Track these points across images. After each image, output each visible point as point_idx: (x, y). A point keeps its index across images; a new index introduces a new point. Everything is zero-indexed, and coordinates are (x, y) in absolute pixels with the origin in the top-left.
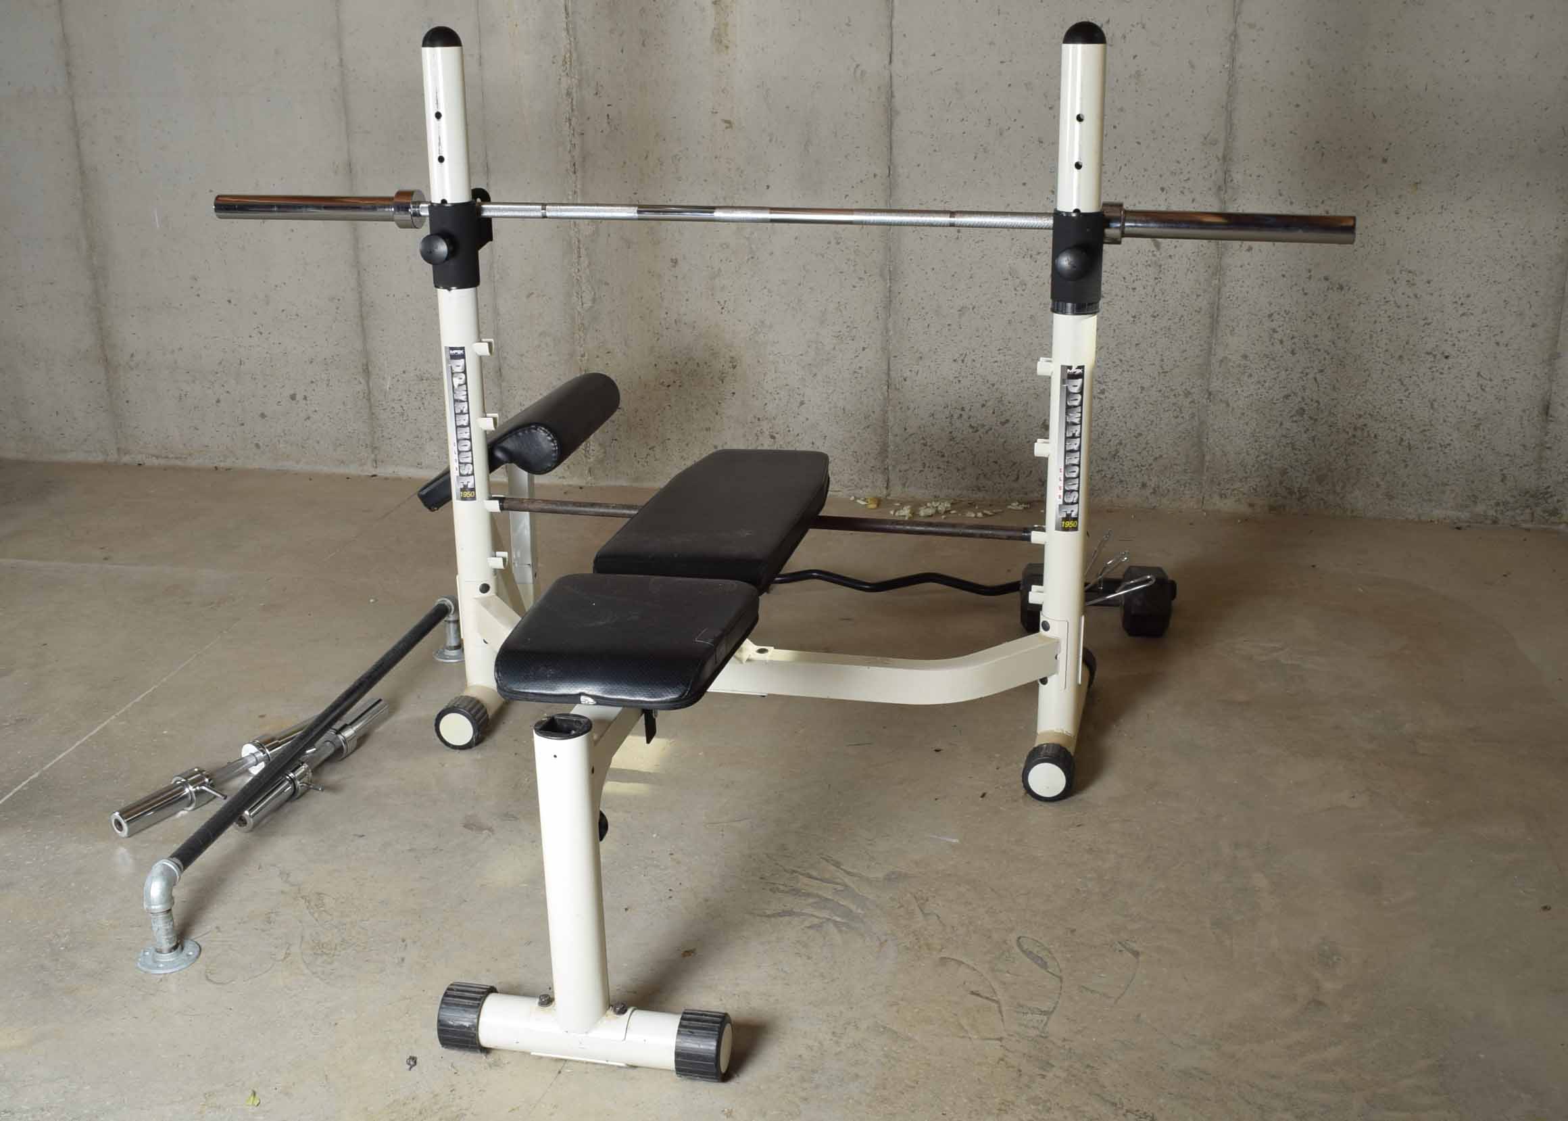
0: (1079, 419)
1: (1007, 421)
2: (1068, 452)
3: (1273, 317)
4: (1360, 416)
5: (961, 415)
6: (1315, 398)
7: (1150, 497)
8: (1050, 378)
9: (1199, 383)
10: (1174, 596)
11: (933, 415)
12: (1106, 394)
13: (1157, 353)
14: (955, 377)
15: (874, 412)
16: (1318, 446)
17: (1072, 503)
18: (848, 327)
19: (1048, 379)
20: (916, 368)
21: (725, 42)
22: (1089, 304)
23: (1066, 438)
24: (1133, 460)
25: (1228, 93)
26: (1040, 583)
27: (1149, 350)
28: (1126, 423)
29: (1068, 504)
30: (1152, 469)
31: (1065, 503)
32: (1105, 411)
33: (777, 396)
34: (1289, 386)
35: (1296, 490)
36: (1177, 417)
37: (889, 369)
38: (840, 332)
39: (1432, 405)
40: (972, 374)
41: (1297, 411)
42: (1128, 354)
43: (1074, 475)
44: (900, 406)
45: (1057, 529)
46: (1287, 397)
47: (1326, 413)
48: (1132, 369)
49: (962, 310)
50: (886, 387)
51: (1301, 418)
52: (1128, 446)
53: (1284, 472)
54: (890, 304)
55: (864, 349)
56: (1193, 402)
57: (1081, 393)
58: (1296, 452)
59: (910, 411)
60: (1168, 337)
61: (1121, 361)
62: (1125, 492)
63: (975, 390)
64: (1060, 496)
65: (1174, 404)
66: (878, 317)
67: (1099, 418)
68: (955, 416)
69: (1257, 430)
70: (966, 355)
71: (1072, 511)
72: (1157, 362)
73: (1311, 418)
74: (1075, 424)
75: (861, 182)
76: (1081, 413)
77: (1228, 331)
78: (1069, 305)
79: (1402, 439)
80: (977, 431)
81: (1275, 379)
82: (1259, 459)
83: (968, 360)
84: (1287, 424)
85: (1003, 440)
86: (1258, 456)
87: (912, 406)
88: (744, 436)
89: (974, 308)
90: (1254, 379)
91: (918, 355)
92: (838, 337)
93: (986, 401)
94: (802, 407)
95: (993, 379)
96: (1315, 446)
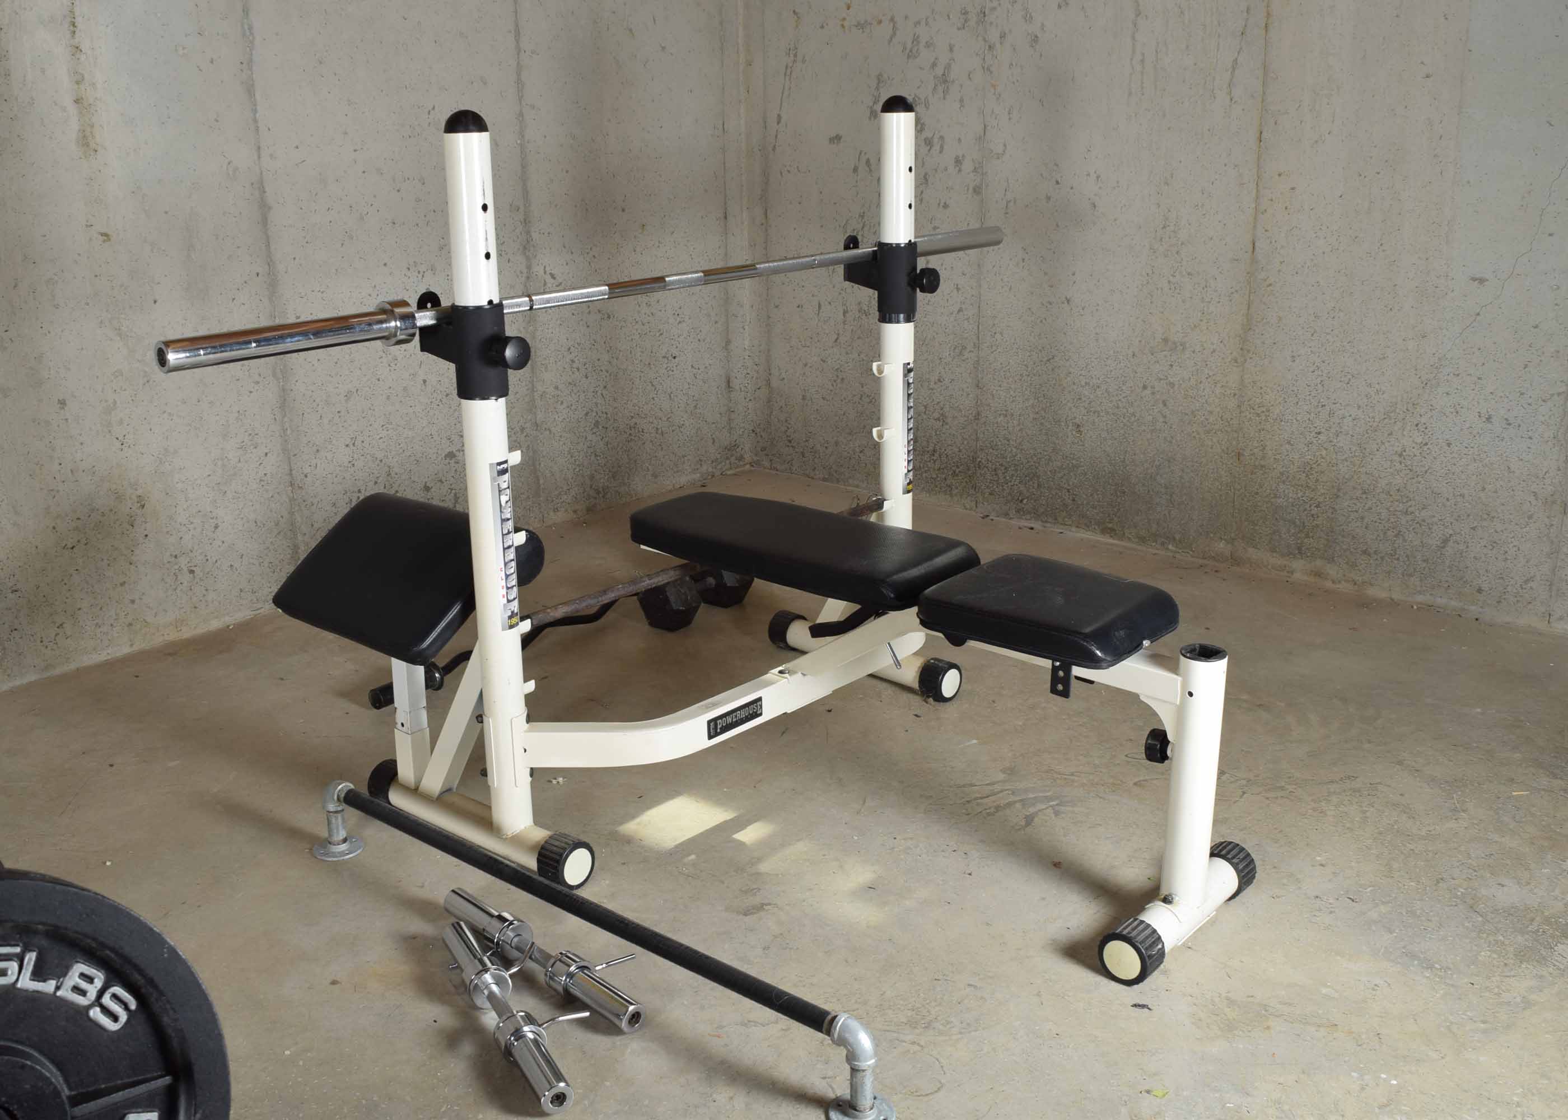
3: (571, 350)
4: (632, 417)
6: (604, 410)
9: (529, 418)
14: (350, 462)
15: (282, 517)
16: (610, 449)
18: (250, 435)
20: (314, 462)
21: (92, 145)
25: (522, 165)
33: (191, 527)
34: (587, 404)
35: (601, 490)
37: (290, 468)
38: (243, 442)
39: (670, 396)
40: (363, 455)
41: (594, 425)
44: (305, 504)
45: (903, 492)
46: (587, 414)
47: (612, 421)
49: (348, 396)
50: (290, 488)
53: (592, 477)
54: (285, 403)
55: (266, 454)
56: (527, 435)
58: (598, 458)
59: (315, 506)
66: (275, 419)
69: (572, 448)
70: (356, 438)
73: (604, 428)
75: (246, 282)
77: (543, 370)
79: (657, 429)
81: (577, 401)
82: (575, 471)
83: (358, 443)
84: (589, 437)
86: (575, 469)
87: (315, 501)
88: (163, 579)
89: (357, 390)
90: (565, 405)
91: (315, 448)
92: (242, 448)
93: (377, 477)
94: (217, 530)
95: (380, 455)
96: (608, 449)
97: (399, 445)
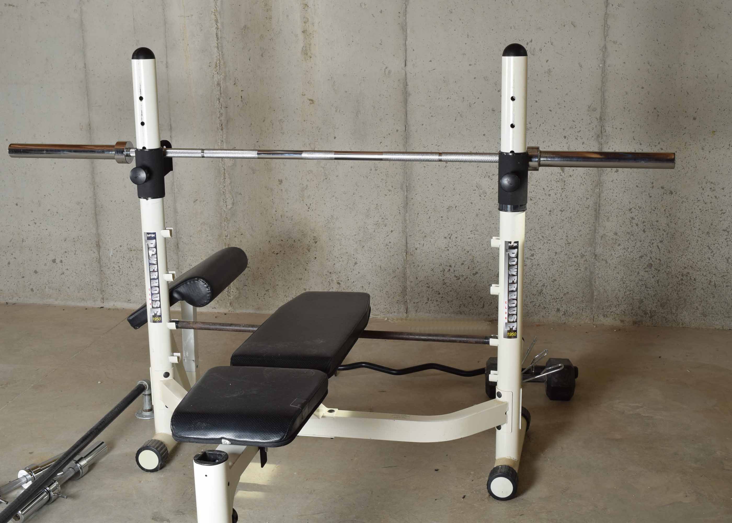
1: (477, 273)
2: (510, 292)
3: (632, 211)
4: (685, 268)
5: (449, 270)
6: (658, 258)
7: (562, 317)
8: (499, 248)
9: (589, 249)
10: (576, 376)
11: (433, 270)
12: (535, 256)
13: (564, 232)
14: (446, 248)
15: (398, 268)
16: (660, 286)
17: (513, 322)
18: (383, 218)
20: (422, 242)
21: (309, 54)
22: (521, 206)
23: (509, 284)
24: (551, 296)
25: (602, 81)
26: (496, 369)
27: (559, 230)
28: (547, 274)
29: (511, 322)
30: (563, 300)
31: (509, 322)
32: (534, 267)
33: (341, 260)
34: (642, 250)
35: (649, 312)
36: (577, 270)
37: (407, 242)
38: (378, 221)
39: (728, 260)
40: (455, 246)
41: (647, 266)
42: (547, 233)
43: (514, 305)
44: (413, 265)
45: (504, 337)
46: (641, 257)
47: (665, 266)
48: (549, 242)
49: (449, 208)
50: (405, 253)
51: (650, 270)
52: (548, 287)
53: (641, 301)
54: (407, 205)
55: (392, 231)
56: (586, 260)
57: (517, 257)
58: (648, 289)
59: (420, 267)
60: (570, 223)
61: (543, 237)
62: (547, 314)
63: (458, 255)
64: (506, 318)
65: (575, 262)
66: (400, 213)
67: (531, 271)
68: (446, 270)
69: (625, 277)
70: (452, 234)
71: (513, 327)
72: (564, 237)
73: (656, 269)
74: (514, 275)
75: (389, 134)
76: (517, 269)
77: (605, 219)
78: (509, 206)
79: (711, 281)
80: (459, 279)
81: (634, 247)
82: (626, 294)
83: (453, 237)
84: (642, 273)
85: (474, 284)
86: (625, 292)
87: (421, 265)
88: (322, 283)
89: (456, 207)
90: (621, 247)
91: (424, 235)
92: (377, 224)
93: (464, 261)
94: (356, 265)
95: (468, 248)
96: (659, 285)
97: (482, 245)
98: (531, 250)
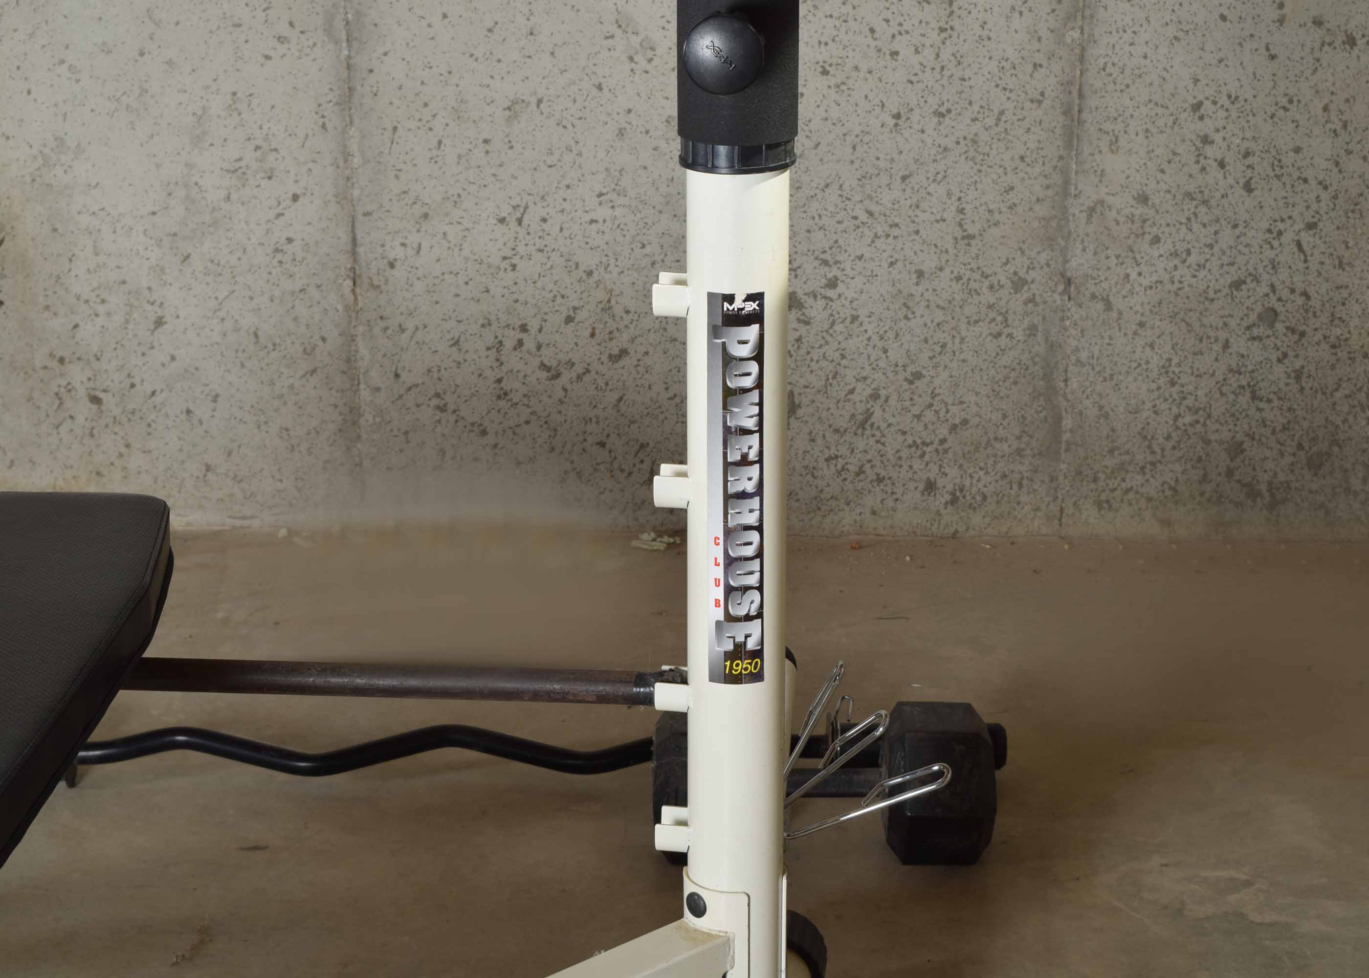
0: (755, 419)
1: (624, 352)
2: (732, 498)
3: (1202, 111)
5: (520, 343)
6: (1299, 287)
7: (943, 512)
8: (686, 319)
9: (1043, 258)
10: (1000, 759)
11: (457, 343)
12: (841, 288)
13: (949, 195)
14: (505, 258)
15: (324, 339)
16: (1307, 391)
17: (748, 618)
18: (257, 148)
19: (680, 323)
20: (413, 239)
22: (770, 147)
23: (727, 465)
24: (904, 433)
26: (681, 800)
27: (932, 188)
28: (885, 351)
29: (738, 619)
30: (946, 451)
31: (730, 618)
32: (839, 327)
33: (101, 309)
34: (1240, 259)
35: (1263, 488)
36: (998, 335)
37: (354, 240)
38: (240, 159)
40: (541, 251)
41: (1260, 317)
42: (886, 198)
43: (750, 551)
44: (382, 324)
45: (712, 679)
46: (1237, 285)
47: (1324, 318)
48: (895, 232)
49: (513, 108)
50: (349, 282)
51: (1270, 332)
52: (893, 402)
53: (1236, 449)
54: (350, 96)
55: (295, 198)
56: (1031, 300)
57: (758, 357)
58: (1262, 405)
59: (407, 334)
60: (973, 159)
61: (870, 214)
62: (890, 503)
63: (551, 286)
64: (717, 603)
65: (990, 307)
66: (324, 126)
67: (827, 343)
68: (509, 344)
69: (1175, 360)
70: (526, 207)
71: (747, 636)
72: (950, 214)
73: (1293, 331)
74: (748, 432)
76: (761, 404)
77: (1104, 143)
78: (722, 150)
80: (558, 376)
81: (1211, 246)
82: (1180, 422)
83: (532, 218)
84: (1239, 345)
85: (616, 396)
86: (1176, 418)
87: (410, 325)
88: (30, 399)
89: (540, 101)
90: (1165, 247)
91: (418, 210)
92: (236, 171)
93: (575, 308)
94: (160, 330)
95: (589, 260)
96: (1302, 389)
97: (643, 246)
98: (825, 263)
